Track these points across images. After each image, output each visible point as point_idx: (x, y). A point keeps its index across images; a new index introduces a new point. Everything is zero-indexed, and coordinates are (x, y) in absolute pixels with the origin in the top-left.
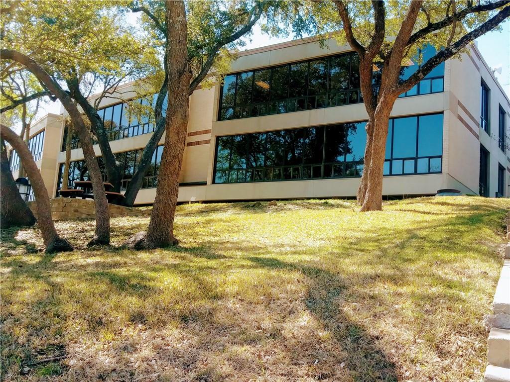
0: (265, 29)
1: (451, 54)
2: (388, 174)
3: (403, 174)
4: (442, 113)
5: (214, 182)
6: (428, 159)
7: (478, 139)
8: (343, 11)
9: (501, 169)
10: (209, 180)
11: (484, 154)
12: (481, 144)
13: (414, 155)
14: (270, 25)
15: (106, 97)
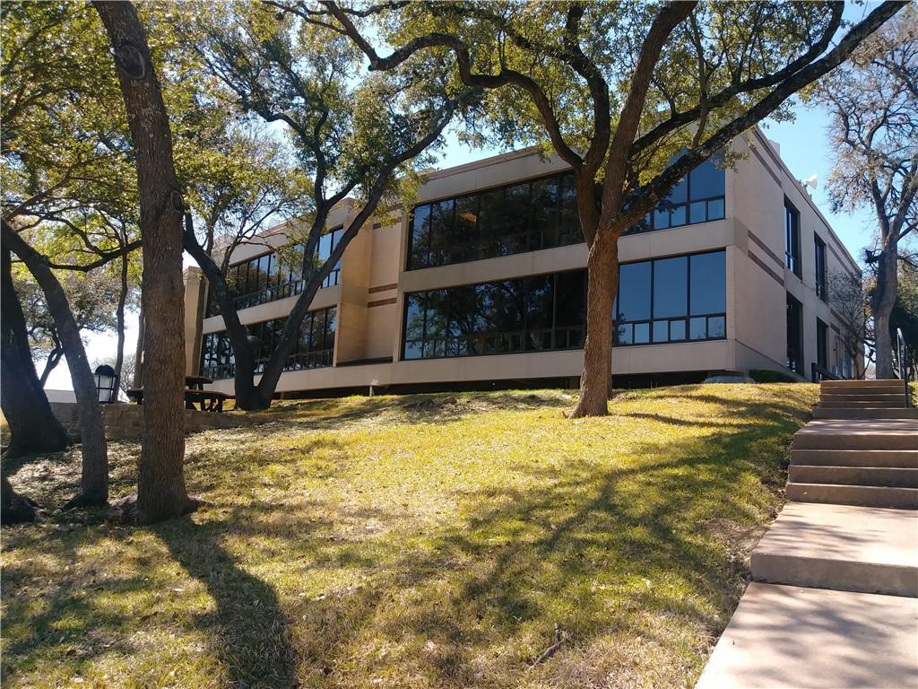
0: (464, 138)
1: (700, 160)
2: (648, 341)
3: (670, 342)
4: (724, 249)
5: (402, 358)
6: (705, 318)
7: (783, 285)
8: (540, 102)
9: (821, 326)
10: (396, 356)
11: (794, 307)
12: (788, 292)
13: (685, 314)
14: (471, 132)
15: (245, 243)
